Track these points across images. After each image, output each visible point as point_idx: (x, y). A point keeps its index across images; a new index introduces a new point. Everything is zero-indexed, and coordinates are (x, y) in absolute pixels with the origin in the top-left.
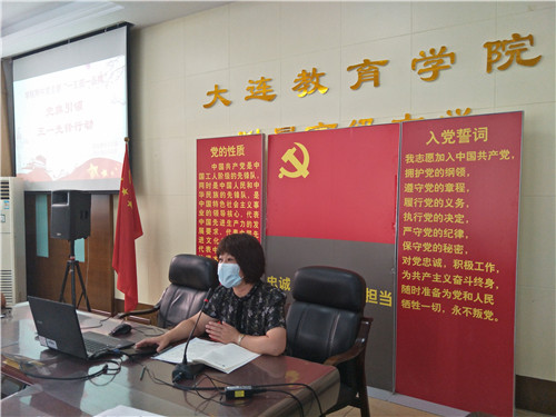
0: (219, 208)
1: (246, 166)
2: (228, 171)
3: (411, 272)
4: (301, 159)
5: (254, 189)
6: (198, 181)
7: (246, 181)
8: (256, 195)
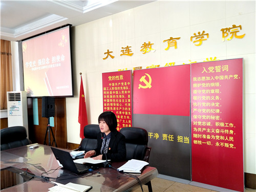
1: (124, 84)
2: (116, 86)
3: (197, 128)
4: (148, 81)
5: (128, 94)
6: (103, 91)
7: (124, 90)
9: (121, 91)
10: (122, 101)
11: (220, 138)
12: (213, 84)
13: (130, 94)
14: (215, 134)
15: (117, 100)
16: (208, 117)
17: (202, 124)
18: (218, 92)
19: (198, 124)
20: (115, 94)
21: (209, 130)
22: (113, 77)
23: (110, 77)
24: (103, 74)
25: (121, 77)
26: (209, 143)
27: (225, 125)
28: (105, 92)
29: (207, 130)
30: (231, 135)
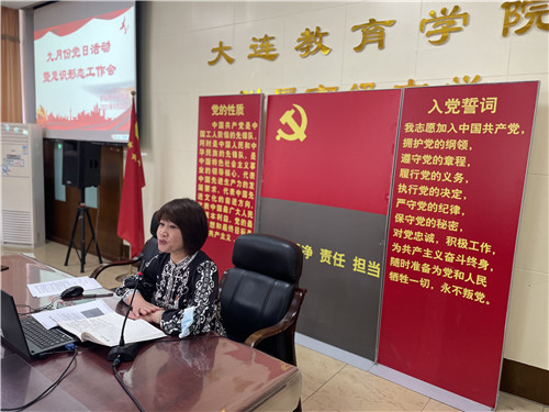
0: (218, 167)
1: (244, 126)
2: (228, 130)
3: (401, 244)
4: (299, 123)
5: (251, 150)
6: (199, 138)
7: (244, 141)
8: (253, 156)
9: (237, 141)
10: (237, 165)
11: (452, 275)
12: (451, 144)
13: (256, 150)
14: (443, 264)
15: (227, 163)
16: (430, 222)
17: (413, 236)
18: (462, 165)
19: (403, 235)
20: (224, 149)
21: (428, 253)
22: (223, 107)
23: (215, 108)
24: (201, 98)
25: (240, 109)
26: (425, 283)
27: (470, 245)
28: (202, 142)
29: (423, 253)
30: (482, 272)
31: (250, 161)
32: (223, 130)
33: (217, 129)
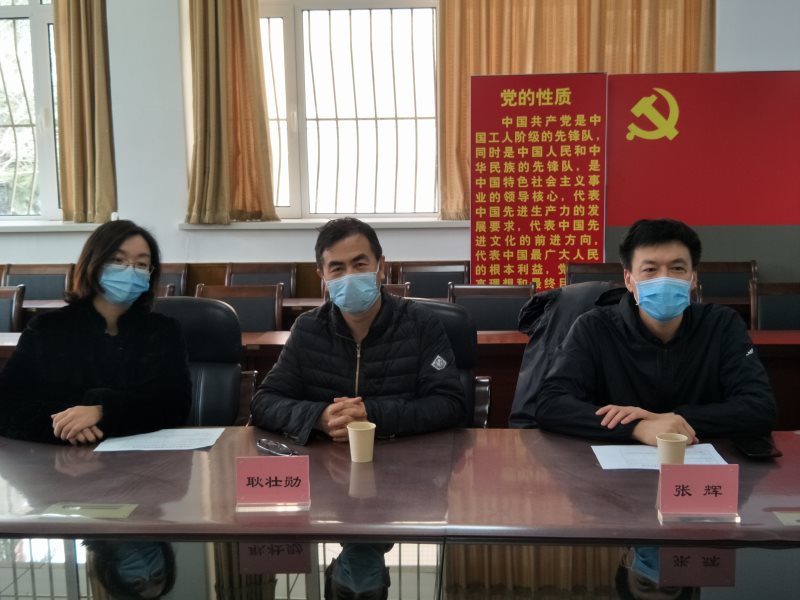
0: (516, 189)
1: (573, 122)
2: (536, 128)
5: (589, 157)
6: (474, 145)
7: (573, 144)
8: (594, 165)
10: (559, 182)
13: (599, 157)
15: (537, 181)
20: (529, 159)
22: (525, 94)
25: (564, 95)
28: (481, 151)
31: (586, 173)
32: (526, 130)
33: (513, 129)
